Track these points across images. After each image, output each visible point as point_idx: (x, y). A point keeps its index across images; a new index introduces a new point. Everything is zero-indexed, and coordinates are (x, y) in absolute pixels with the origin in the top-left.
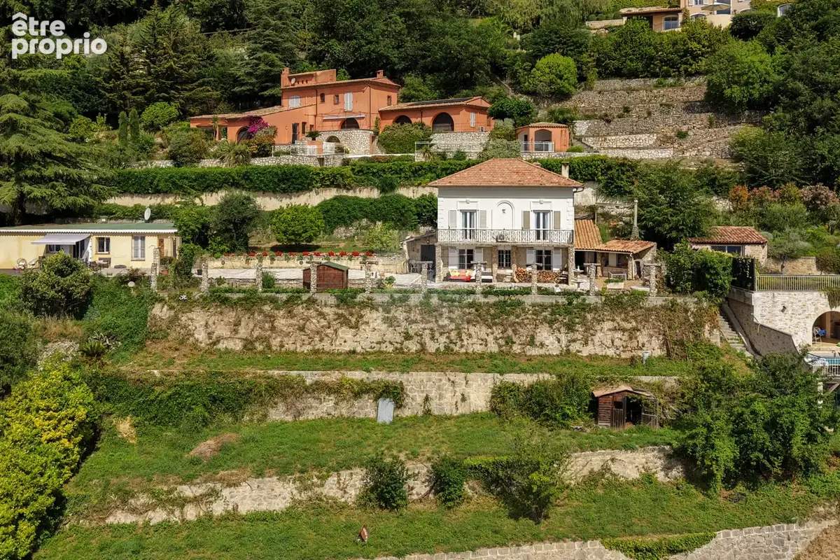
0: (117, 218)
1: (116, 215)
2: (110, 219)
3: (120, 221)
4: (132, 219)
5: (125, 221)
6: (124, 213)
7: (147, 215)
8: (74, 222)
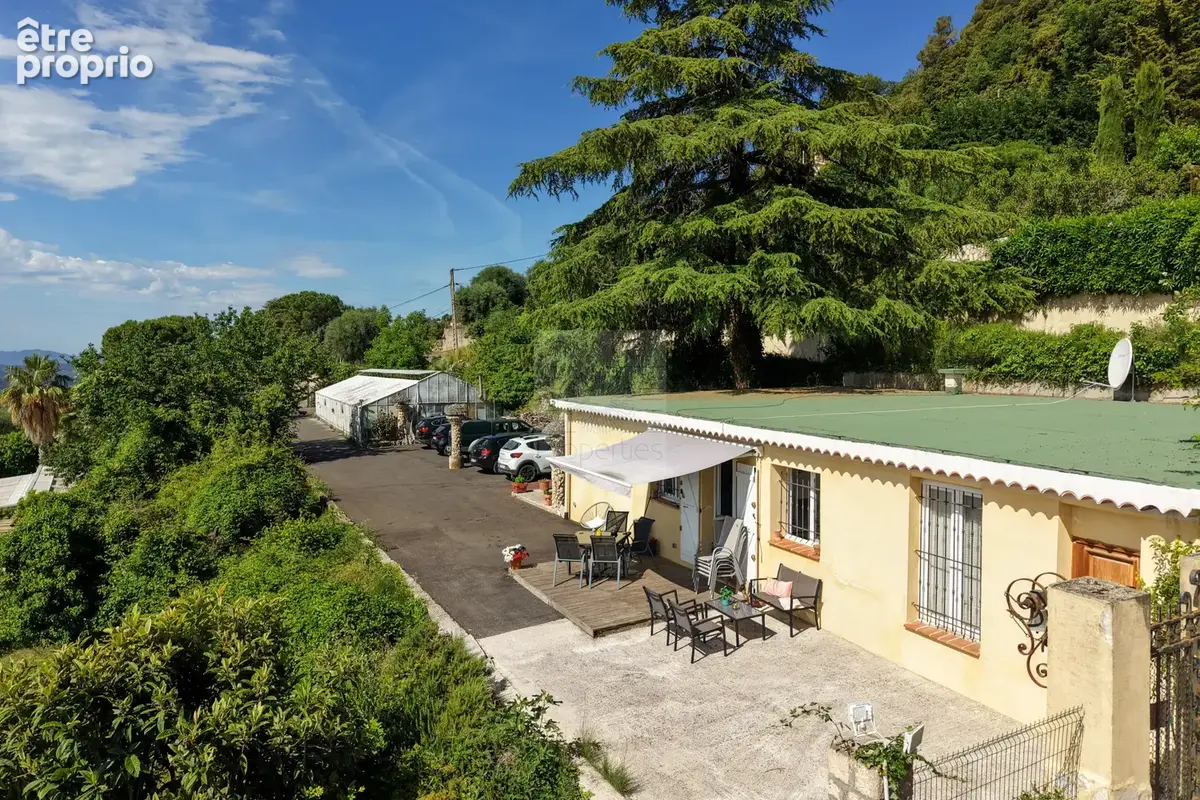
0: (1009, 377)
1: (1002, 367)
2: (986, 380)
3: (1017, 388)
4: (1063, 383)
5: (1034, 388)
6: (1029, 357)
7: (1119, 367)
8: (889, 385)
